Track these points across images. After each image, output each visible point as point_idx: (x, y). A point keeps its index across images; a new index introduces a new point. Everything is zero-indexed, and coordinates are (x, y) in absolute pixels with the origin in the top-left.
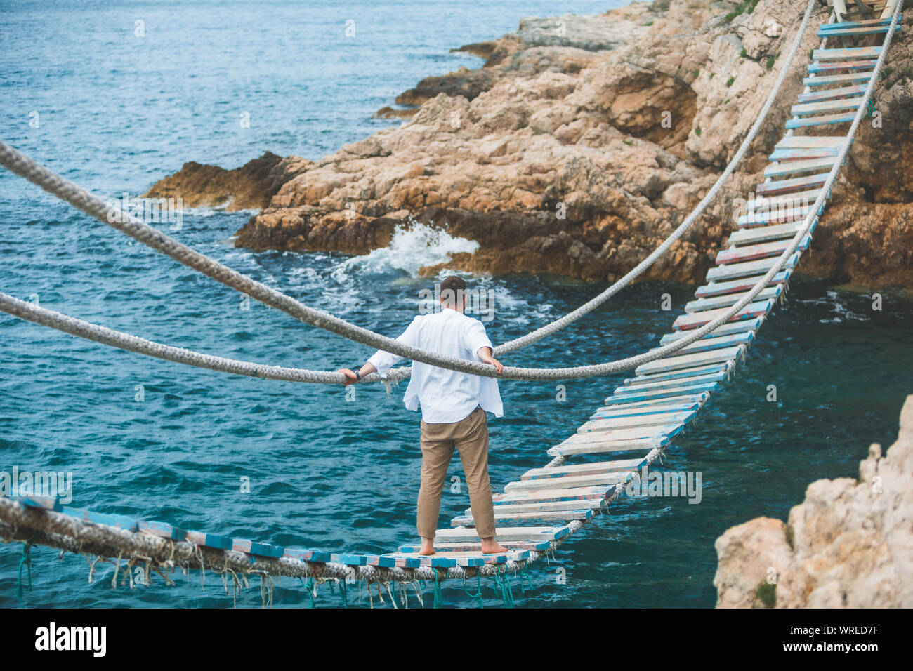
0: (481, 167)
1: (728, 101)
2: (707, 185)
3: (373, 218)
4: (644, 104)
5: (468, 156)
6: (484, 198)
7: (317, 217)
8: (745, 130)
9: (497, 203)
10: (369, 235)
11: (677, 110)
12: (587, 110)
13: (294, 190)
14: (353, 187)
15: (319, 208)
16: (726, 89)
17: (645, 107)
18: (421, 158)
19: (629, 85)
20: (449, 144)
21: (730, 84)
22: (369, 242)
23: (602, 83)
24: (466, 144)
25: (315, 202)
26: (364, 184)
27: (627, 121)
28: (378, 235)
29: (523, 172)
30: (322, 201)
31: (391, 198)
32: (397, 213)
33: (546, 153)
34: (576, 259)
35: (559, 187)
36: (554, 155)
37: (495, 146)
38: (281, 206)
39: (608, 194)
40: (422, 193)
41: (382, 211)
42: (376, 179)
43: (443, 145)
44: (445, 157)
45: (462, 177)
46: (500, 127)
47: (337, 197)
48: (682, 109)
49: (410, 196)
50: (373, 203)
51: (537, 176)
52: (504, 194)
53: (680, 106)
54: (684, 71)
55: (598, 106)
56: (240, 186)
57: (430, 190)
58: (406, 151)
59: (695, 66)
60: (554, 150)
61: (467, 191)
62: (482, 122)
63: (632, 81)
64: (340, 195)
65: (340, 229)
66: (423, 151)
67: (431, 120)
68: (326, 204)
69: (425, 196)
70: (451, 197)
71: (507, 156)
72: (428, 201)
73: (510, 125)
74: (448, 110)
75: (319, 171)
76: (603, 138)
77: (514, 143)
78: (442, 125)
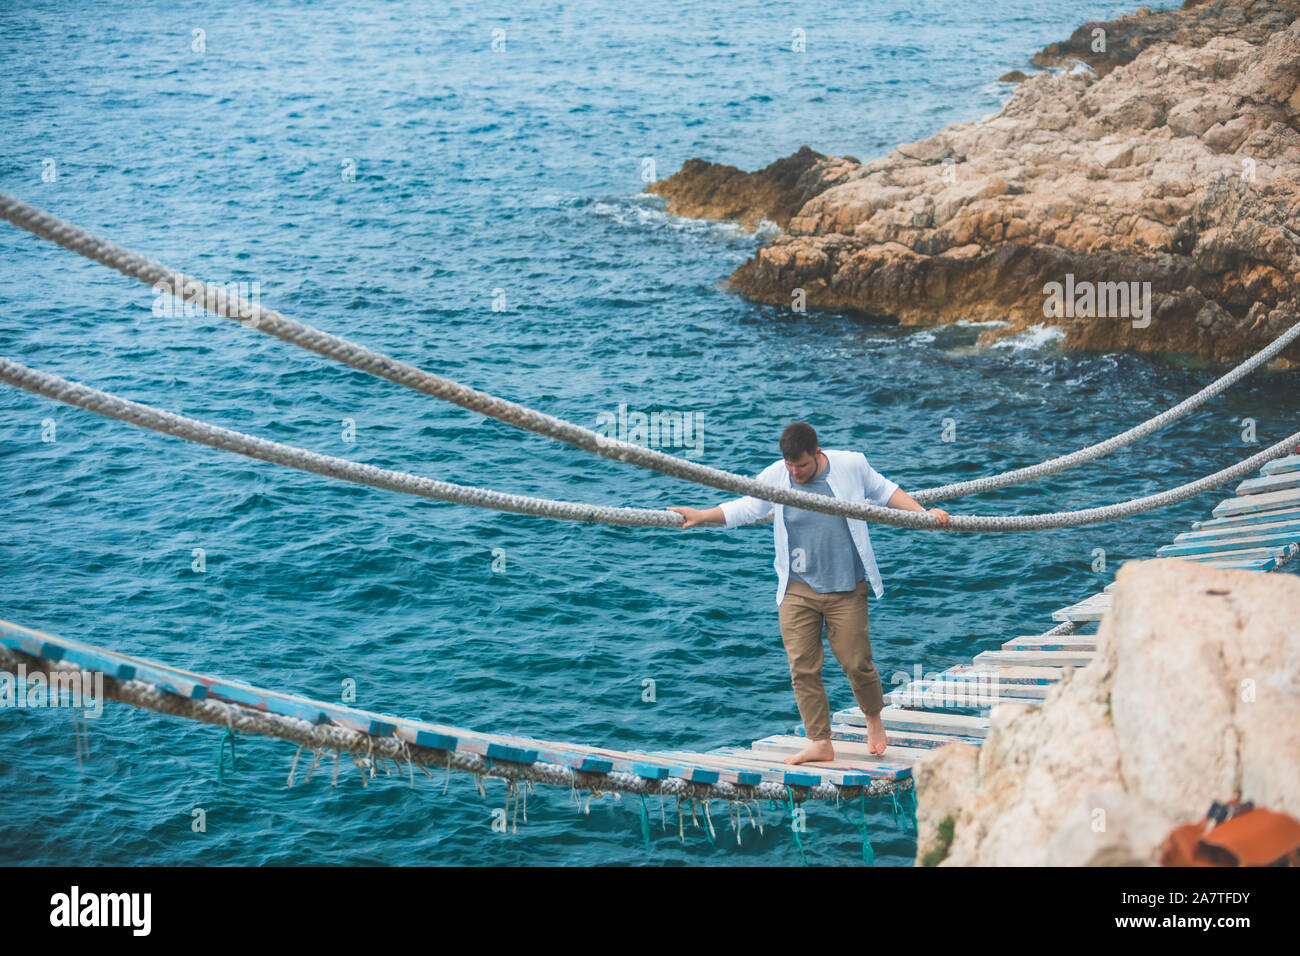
0: (1092, 184)
3: (926, 257)
5: (1075, 166)
6: (1089, 231)
7: (849, 251)
9: (1107, 239)
10: (916, 282)
12: (1253, 103)
13: (821, 210)
14: (902, 210)
15: (854, 239)
18: (1006, 168)
20: (1048, 147)
22: (916, 291)
23: (1276, 63)
24: (1074, 148)
25: (849, 229)
26: (917, 205)
28: (929, 282)
29: (1151, 193)
30: (858, 228)
31: (954, 227)
32: (963, 251)
33: (1187, 166)
34: (1207, 328)
35: (1198, 219)
36: (1198, 168)
37: (1115, 152)
38: (801, 234)
39: (1261, 233)
40: (1001, 221)
41: (942, 246)
42: (937, 199)
43: (1040, 149)
44: (1041, 167)
45: (1062, 199)
46: (1128, 124)
47: (879, 223)
49: (983, 226)
50: (930, 234)
51: (1169, 200)
52: (1121, 226)
55: (1269, 98)
56: (759, 198)
57: (1014, 216)
58: (987, 156)
60: (1199, 162)
61: (1068, 219)
62: (1100, 116)
64: (883, 221)
65: (877, 271)
66: (1011, 157)
67: (1025, 111)
68: (864, 233)
69: (1006, 225)
70: (1043, 227)
71: (1133, 166)
72: (1009, 232)
73: (1142, 120)
74: (1051, 98)
75: (858, 183)
76: (1275, 144)
77: (1143, 149)
78: (1041, 119)
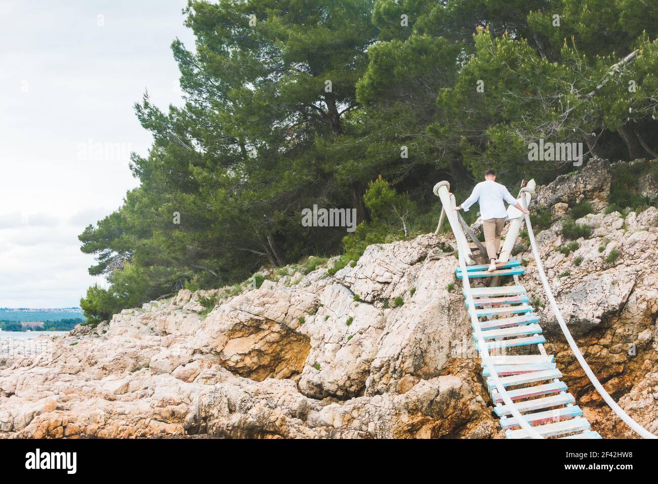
0: (110, 403)
1: (352, 337)
2: (360, 405)
4: (252, 347)
8: (397, 353)
9: (143, 431)
11: (279, 354)
12: (202, 353)
16: (347, 327)
17: (254, 350)
19: (240, 331)
20: (72, 383)
21: (349, 322)
23: (217, 328)
24: (88, 383)
26: (3, 416)
27: (237, 362)
29: (156, 405)
35: (202, 415)
36: (182, 390)
37: (116, 385)
39: (270, 414)
40: (61, 425)
42: (14, 413)
43: (68, 384)
44: (70, 395)
46: (117, 370)
48: (283, 352)
49: (51, 428)
50: (13, 435)
51: (170, 408)
52: (140, 425)
53: (282, 350)
54: (290, 318)
55: (212, 349)
57: (68, 422)
58: (31, 390)
59: (301, 313)
60: (180, 386)
61: (102, 423)
63: (244, 325)
66: (49, 390)
69: (65, 427)
70: (88, 428)
71: (130, 393)
73: (126, 367)
76: (218, 377)
77: (135, 382)
78: (64, 367)
